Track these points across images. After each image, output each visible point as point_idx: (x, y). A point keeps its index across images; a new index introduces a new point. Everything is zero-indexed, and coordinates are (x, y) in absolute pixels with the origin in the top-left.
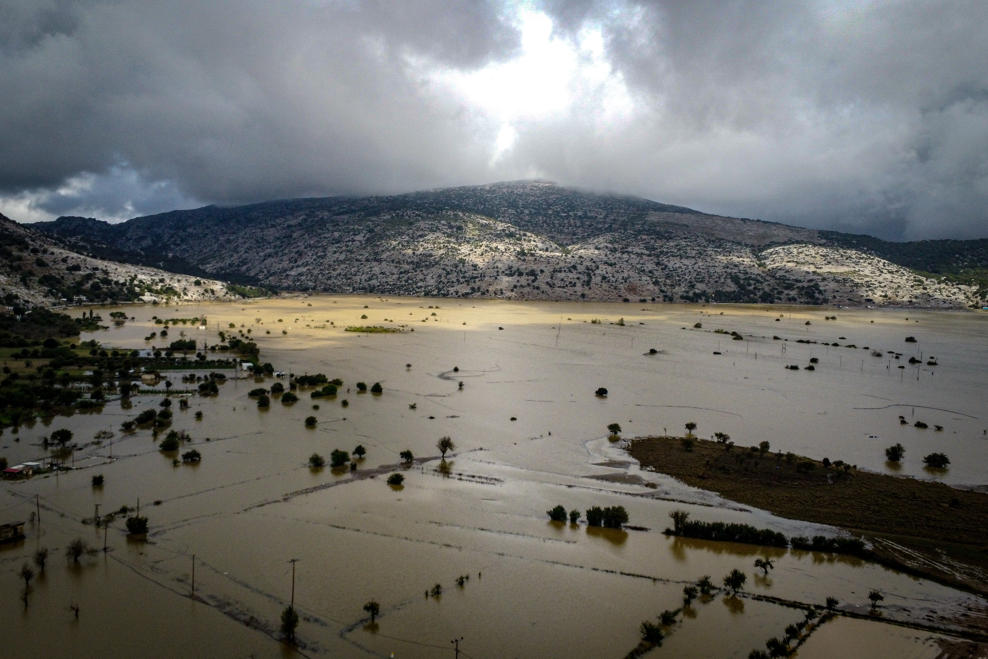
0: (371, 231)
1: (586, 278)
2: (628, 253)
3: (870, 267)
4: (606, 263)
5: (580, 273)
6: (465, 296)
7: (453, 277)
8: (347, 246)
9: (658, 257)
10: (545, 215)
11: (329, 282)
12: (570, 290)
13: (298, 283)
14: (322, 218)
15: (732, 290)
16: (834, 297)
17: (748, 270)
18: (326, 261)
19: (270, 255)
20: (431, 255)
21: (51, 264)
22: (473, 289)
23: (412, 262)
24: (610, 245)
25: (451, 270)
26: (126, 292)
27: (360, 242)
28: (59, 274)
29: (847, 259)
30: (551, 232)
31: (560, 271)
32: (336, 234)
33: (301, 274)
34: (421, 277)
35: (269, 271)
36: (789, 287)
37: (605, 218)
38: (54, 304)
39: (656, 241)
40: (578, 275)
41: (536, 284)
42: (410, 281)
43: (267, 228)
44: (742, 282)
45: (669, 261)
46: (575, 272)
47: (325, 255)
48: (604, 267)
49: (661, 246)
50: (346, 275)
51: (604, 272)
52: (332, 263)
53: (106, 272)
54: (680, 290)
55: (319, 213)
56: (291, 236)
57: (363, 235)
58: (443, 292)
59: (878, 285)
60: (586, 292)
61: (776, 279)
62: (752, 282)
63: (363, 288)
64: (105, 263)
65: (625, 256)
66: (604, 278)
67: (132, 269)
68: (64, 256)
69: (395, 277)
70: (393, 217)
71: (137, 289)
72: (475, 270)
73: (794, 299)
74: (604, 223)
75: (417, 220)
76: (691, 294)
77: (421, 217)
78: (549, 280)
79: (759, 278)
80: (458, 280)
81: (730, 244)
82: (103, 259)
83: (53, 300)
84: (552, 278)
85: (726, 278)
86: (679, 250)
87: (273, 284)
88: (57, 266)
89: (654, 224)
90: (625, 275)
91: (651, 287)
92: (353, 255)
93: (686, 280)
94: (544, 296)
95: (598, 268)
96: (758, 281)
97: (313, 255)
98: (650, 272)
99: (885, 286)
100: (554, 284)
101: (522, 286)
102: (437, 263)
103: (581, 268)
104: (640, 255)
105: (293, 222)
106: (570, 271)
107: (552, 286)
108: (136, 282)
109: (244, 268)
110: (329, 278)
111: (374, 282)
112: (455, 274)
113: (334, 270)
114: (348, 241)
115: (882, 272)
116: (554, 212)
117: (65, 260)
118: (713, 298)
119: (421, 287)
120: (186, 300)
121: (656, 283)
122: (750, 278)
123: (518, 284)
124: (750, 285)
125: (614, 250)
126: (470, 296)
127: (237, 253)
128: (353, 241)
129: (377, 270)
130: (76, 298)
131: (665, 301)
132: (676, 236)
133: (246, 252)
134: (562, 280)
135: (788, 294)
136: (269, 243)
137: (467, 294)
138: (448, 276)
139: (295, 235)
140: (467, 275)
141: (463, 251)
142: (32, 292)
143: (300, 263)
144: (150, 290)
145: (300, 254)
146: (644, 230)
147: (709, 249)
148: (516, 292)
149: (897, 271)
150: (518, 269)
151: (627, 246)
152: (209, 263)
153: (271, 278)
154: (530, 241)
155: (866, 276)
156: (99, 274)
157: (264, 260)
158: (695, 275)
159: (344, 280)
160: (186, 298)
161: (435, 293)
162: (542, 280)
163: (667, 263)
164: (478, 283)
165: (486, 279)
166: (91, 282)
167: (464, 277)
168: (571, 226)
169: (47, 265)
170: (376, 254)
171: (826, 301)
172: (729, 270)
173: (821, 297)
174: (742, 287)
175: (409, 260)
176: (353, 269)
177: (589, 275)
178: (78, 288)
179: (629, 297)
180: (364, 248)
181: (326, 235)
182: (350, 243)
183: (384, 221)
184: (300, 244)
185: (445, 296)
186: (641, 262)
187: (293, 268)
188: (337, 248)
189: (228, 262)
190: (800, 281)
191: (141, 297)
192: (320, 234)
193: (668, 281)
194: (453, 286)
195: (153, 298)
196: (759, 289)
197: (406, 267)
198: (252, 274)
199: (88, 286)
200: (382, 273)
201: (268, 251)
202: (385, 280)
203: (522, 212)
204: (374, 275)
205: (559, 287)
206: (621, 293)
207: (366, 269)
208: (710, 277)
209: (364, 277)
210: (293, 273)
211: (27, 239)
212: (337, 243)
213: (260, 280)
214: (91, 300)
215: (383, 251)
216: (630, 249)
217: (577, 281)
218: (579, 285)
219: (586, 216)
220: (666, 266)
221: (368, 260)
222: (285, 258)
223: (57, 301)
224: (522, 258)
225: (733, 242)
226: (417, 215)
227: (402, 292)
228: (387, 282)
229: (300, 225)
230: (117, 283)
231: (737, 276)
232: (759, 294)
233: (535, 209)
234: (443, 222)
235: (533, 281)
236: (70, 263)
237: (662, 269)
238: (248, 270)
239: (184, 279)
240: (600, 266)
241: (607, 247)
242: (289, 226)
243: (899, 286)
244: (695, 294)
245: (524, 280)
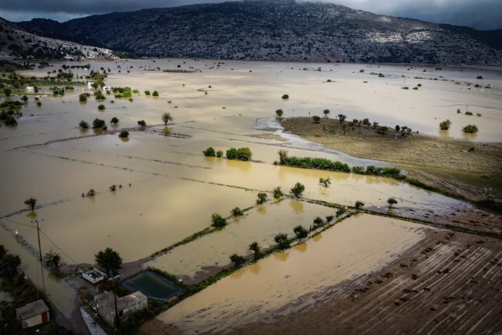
0: (193, 24)
1: (308, 49)
2: (333, 36)
3: (466, 44)
4: (319, 41)
5: (305, 46)
6: (242, 59)
7: (236, 49)
8: (180, 32)
9: (349, 38)
10: (289, 16)
11: (170, 52)
12: (298, 56)
13: (154, 53)
14: (168, 17)
15: (388, 56)
16: (444, 60)
17: (398, 45)
18: (169, 40)
19: (140, 38)
20: (225, 37)
21: (15, 39)
22: (246, 55)
23: (215, 41)
24: (323, 32)
25: (235, 45)
26: (56, 54)
27: (187, 30)
28: (20, 44)
29: (453, 39)
30: (292, 25)
31: (294, 45)
32: (175, 26)
33: (156, 48)
34: (219, 48)
35: (139, 47)
36: (420, 54)
37: (322, 17)
38: (15, 59)
39: (348, 30)
40: (303, 48)
41: (280, 52)
42: (213, 51)
43: (140, 23)
44: (394, 51)
45: (355, 40)
46: (302, 46)
47: (169, 37)
48: (318, 43)
49: (351, 33)
50: (179, 48)
51: (318, 46)
52: (172, 41)
53: (45, 43)
54: (359, 56)
55: (166, 15)
56: (151, 27)
57: (189, 26)
58: (230, 57)
59: (469, 53)
60: (307, 57)
61: (413, 50)
62: (399, 51)
63: (188, 55)
64: (45, 39)
65: (331, 38)
66: (317, 49)
67: (60, 42)
68: (23, 34)
69: (205, 49)
70: (205, 16)
71: (62, 53)
72: (248, 45)
73: (422, 61)
74: (321, 20)
75: (219, 18)
76: (365, 58)
77: (221, 16)
78: (288, 50)
79: (403, 49)
80: (238, 50)
81: (389, 31)
82: (45, 36)
83: (15, 57)
84: (289, 49)
85: (385, 49)
86: (361, 34)
87: (141, 53)
88: (19, 40)
89: (348, 20)
90: (330, 48)
91: (343, 54)
92: (183, 37)
93: (363, 51)
94: (284, 59)
95: (314, 43)
96: (403, 51)
97: (162, 37)
98: (344, 46)
99: (473, 54)
100: (290, 52)
101: (272, 53)
102: (228, 41)
103: (305, 44)
104: (339, 37)
105: (153, 19)
106: (299, 45)
107: (288, 53)
108: (62, 49)
109: (127, 45)
110: (171, 50)
111: (194, 52)
112: (237, 47)
113: (173, 45)
114: (181, 30)
115: (472, 46)
116: (294, 14)
117: (23, 37)
118: (377, 60)
119: (219, 54)
120: (88, 59)
121: (346, 52)
122: (398, 49)
123: (271, 52)
124: (398, 53)
125: (325, 35)
126: (245, 59)
127: (124, 36)
128: (184, 29)
129: (195, 45)
130: (28, 57)
131: (350, 61)
132: (360, 27)
133: (128, 36)
134: (295, 50)
135: (418, 58)
136: (140, 31)
137: (243, 58)
138: (234, 48)
139: (153, 27)
140: (243, 47)
141: (242, 34)
142: (2, 53)
143: (155, 42)
144: (69, 54)
145: (155, 36)
146: (343, 24)
147: (377, 34)
148: (269, 57)
149: (481, 46)
150: (271, 44)
151: (332, 32)
152: (109, 42)
153: (140, 50)
154: (279, 29)
155: (463, 48)
156: (42, 45)
157: (138, 40)
158: (368, 48)
159: (178, 51)
160: (89, 57)
161: (226, 57)
162: (284, 50)
163: (353, 41)
164: (249, 52)
165: (253, 50)
166: (37, 49)
167: (241, 49)
168: (303, 22)
169: (13, 39)
170: (196, 36)
171: (439, 62)
172: (387, 45)
173: (437, 59)
174: (393, 54)
175: (213, 40)
176: (183, 45)
177: (309, 47)
178: (30, 52)
179: (331, 59)
180: (189, 33)
181: (169, 26)
182: (182, 31)
183: (201, 19)
184: (155, 31)
185: (231, 59)
186: (339, 41)
187: (152, 44)
188: (175, 33)
189: (119, 41)
190: (426, 51)
191: (64, 57)
192: (167, 26)
193: (353, 51)
194: (235, 54)
195: (71, 57)
196: (403, 55)
197: (211, 43)
198: (131, 47)
199: (35, 50)
200: (199, 47)
201: (139, 35)
202: (200, 50)
203: (277, 14)
204: (194, 48)
205: (293, 54)
206: (327, 57)
207: (190, 45)
208: (377, 49)
209: (189, 49)
210: (151, 47)
211: (2, 25)
212: (175, 30)
213: (134, 51)
214: (37, 58)
215: (199, 35)
216: (334, 34)
217: (303, 51)
218: (303, 53)
219: (311, 16)
220: (353, 43)
221: (191, 40)
222: (148, 39)
223: (17, 58)
224: (274, 38)
225: (391, 30)
226: (219, 15)
227: (208, 57)
228: (201, 52)
229: (156, 21)
230: (51, 49)
231: (391, 48)
232: (402, 58)
233: (284, 12)
234: (232, 19)
235: (279, 51)
236: (26, 38)
237: (351, 45)
238: (129, 46)
239: (88, 47)
240: (316, 42)
241: (321, 33)
242: (151, 22)
243: (481, 54)
244: (367, 58)
245: (274, 50)
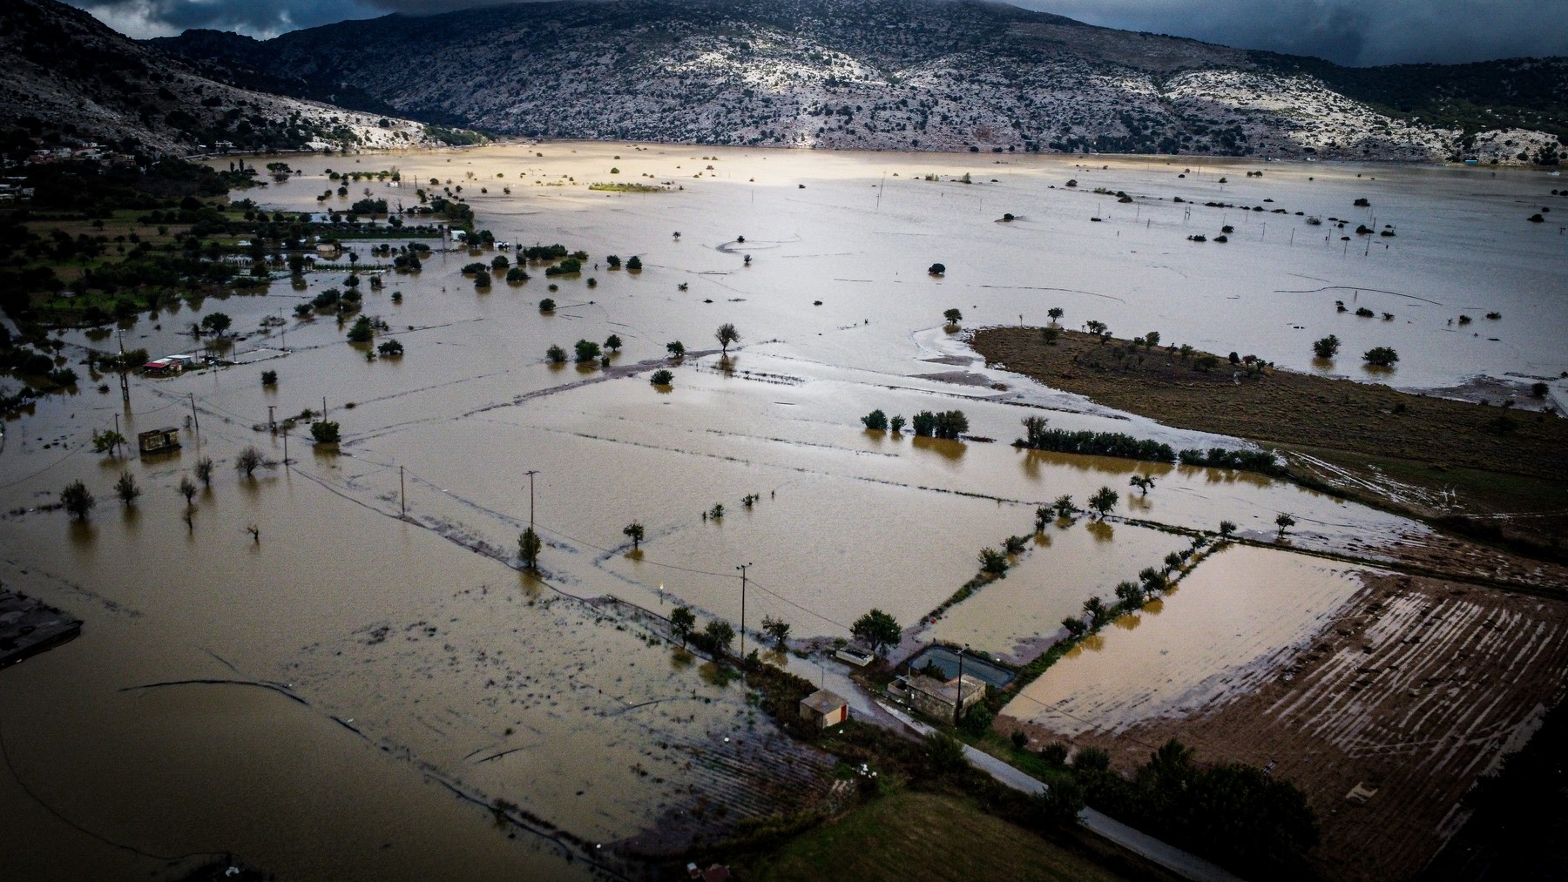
0: (621, 50)
1: (920, 119)
2: (980, 82)
3: (1314, 103)
4: (948, 96)
5: (911, 111)
6: (753, 143)
7: (736, 116)
8: (588, 72)
9: (1021, 88)
10: (865, 28)
11: (565, 124)
12: (897, 135)
13: (523, 126)
14: (552, 32)
15: (1122, 135)
16: (1262, 145)
17: (1146, 107)
18: (559, 94)
19: (480, 86)
20: (705, 86)
21: (180, 96)
22: (763, 133)
23: (679, 96)
24: (954, 71)
25: (734, 107)
26: (287, 136)
27: (607, 66)
28: (192, 110)
29: (1284, 91)
30: (872, 52)
31: (884, 109)
32: (573, 55)
33: (525, 113)
34: (693, 116)
35: (481, 109)
36: (1201, 131)
37: (948, 32)
38: (190, 153)
39: (1019, 66)
40: (908, 114)
41: (850, 126)
42: (676, 123)
43: (475, 46)
44: (1136, 123)
45: (1035, 93)
46: (904, 109)
47: (559, 85)
48: (946, 102)
49: (1026, 73)
50: (588, 113)
51: (945, 110)
52: (568, 96)
53: (256, 108)
54: (1050, 135)
55: (547, 24)
56: (509, 58)
57: (609, 56)
58: (722, 138)
59: (1323, 128)
60: (919, 138)
61: (1183, 119)
62: (1150, 124)
63: (613, 132)
64: (255, 95)
65: (975, 87)
66: (945, 118)
67: (294, 104)
68: (197, 84)
69: (655, 116)
70: (651, 30)
71: (302, 132)
72: (767, 106)
73: (1206, 148)
74: (948, 38)
75: (685, 35)
76: (1064, 141)
77: (691, 29)
78: (869, 120)
79: (1160, 118)
80: (743, 121)
81: (1122, 69)
82: (251, 89)
83: (188, 147)
84: (872, 118)
85: (1114, 118)
86: (1051, 78)
87: (488, 125)
88: (190, 99)
89: (1016, 41)
90: (975, 114)
91: (1009, 130)
92: (597, 86)
93: (1059, 121)
94: (861, 144)
95: (936, 103)
96: (1158, 123)
97: (541, 84)
98: (1009, 109)
99: (1334, 130)
100: (875, 127)
101: (831, 130)
102: (713, 97)
103: (913, 104)
104: (996, 85)
105: (512, 37)
106: (898, 108)
107: (872, 129)
108: (299, 122)
109: (446, 104)
110: (565, 118)
111: (627, 124)
112: (739, 113)
113: (572, 106)
114: (590, 65)
115: (1331, 110)
116: (878, 22)
117: (198, 91)
118: (1094, 147)
119: (692, 130)
120: (369, 148)
121: (1017, 125)
122: (1147, 118)
123: (826, 127)
124: (1146, 128)
125: (960, 79)
126: (760, 143)
127: (436, 82)
128: (597, 64)
129: (630, 106)
130: (218, 144)
131: (1027, 150)
132: (1047, 58)
133: (448, 81)
134: (887, 121)
135: (1198, 141)
136: (481, 68)
137: (756, 140)
138: (729, 116)
139: (515, 56)
140: (755, 114)
141: (749, 79)
142: (158, 136)
143: (523, 96)
144: (320, 134)
145: (523, 83)
146: (1004, 49)
147: (1093, 77)
148: (823, 139)
149: (1352, 109)
150: (826, 106)
151: (979, 71)
152: (398, 97)
153: (484, 118)
154: (842, 65)
155: (1309, 116)
156: (248, 111)
157: (474, 92)
158: (1071, 114)
159: (586, 121)
160: (369, 144)
161: (711, 139)
162: (859, 121)
163: (1033, 97)
164: (771, 126)
165: (781, 119)
166: (237, 122)
167: (752, 117)
168: (900, 43)
169: (174, 98)
170: (629, 83)
171: (1250, 151)
172: (1118, 107)
173: (1243, 145)
174: (1135, 131)
175: (675, 93)
176: (598, 105)
177: (923, 113)
178: (220, 131)
179: (979, 145)
180: (612, 75)
181: (558, 56)
182: (593, 68)
183: (640, 36)
184: (522, 69)
185: (725, 143)
186: (997, 96)
187: (514, 103)
188: (574, 74)
189: (424, 95)
190: (1216, 123)
191: (308, 143)
192: (550, 55)
193: (1033, 122)
194: (736, 130)
195: (324, 145)
196: (1159, 135)
197: (671, 102)
198: (459, 112)
199: (234, 126)
200: (638, 111)
201: (478, 79)
202: (642, 120)
203: (833, 24)
204: (627, 113)
205: (882, 131)
206: (968, 140)
207: (616, 105)
208: (1092, 117)
209: (613, 117)
210: (514, 110)
211: (143, 60)
212: (574, 67)
213: (469, 121)
214: (240, 148)
215: (638, 79)
216: (982, 77)
217: (908, 123)
218: (909, 127)
219: (922, 30)
220: (1032, 101)
221: (618, 93)
222: (503, 89)
223: (193, 148)
224: (832, 89)
225: (1127, 66)
226: (685, 27)
227: (666, 138)
228: (645, 124)
229: (521, 41)
230: (273, 123)
231: (1129, 115)
232: (1158, 140)
233: (851, 18)
234: (721, 37)
235: (847, 122)
236: (207, 94)
237: (1026, 106)
238: (453, 105)
239: (365, 118)
240: (940, 101)
241: (950, 74)
242: (507, 43)
243: (1353, 131)
244: (1069, 140)
245: (833, 121)
